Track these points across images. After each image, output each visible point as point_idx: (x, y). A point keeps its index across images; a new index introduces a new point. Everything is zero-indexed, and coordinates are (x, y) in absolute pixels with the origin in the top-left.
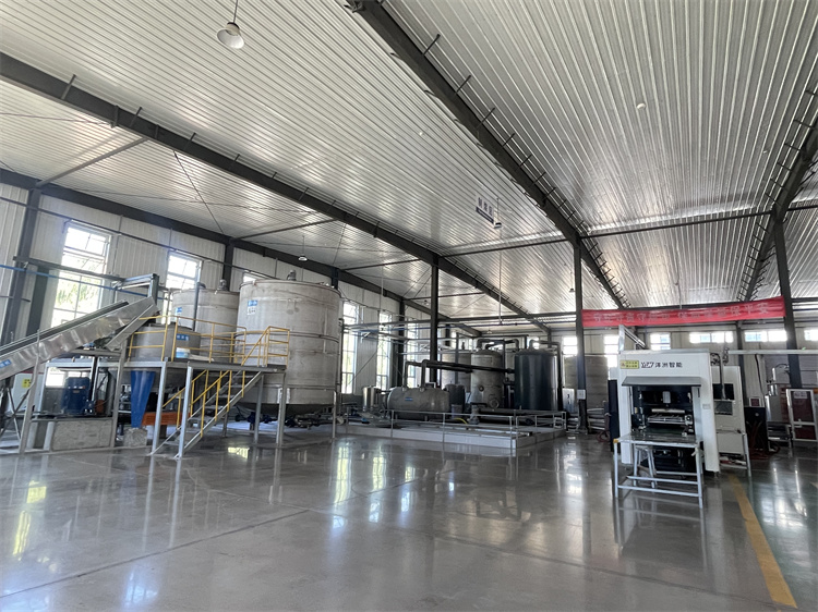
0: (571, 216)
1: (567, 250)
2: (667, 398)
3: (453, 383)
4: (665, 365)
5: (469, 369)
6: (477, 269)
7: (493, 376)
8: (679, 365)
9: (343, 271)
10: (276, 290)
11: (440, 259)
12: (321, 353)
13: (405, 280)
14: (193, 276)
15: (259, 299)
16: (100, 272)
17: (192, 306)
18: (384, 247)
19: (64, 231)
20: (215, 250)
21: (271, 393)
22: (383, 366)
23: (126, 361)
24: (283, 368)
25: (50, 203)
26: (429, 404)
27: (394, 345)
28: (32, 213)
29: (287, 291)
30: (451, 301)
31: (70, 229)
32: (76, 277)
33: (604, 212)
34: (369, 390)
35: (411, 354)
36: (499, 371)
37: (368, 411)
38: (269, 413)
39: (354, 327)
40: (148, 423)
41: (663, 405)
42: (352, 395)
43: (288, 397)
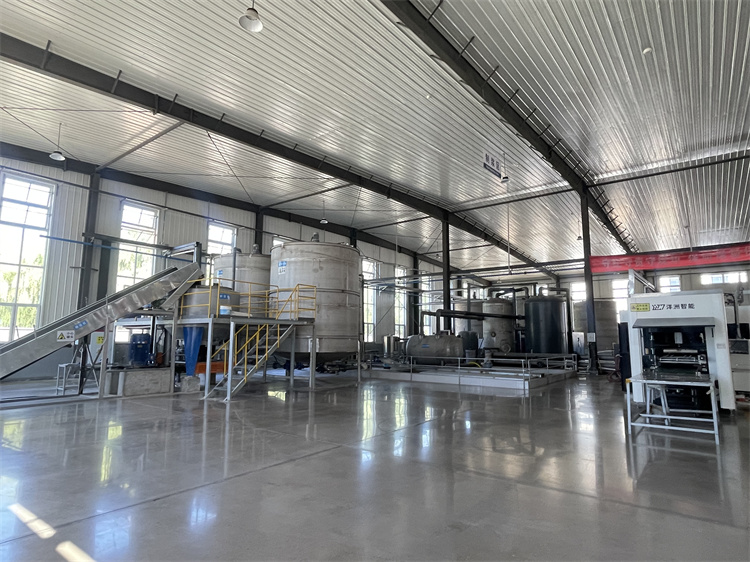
0: (577, 165)
1: (574, 200)
2: (679, 339)
3: (466, 330)
4: (677, 306)
5: (481, 317)
6: (485, 222)
7: (505, 322)
8: (691, 306)
9: (361, 231)
10: (302, 251)
11: (449, 215)
12: (345, 306)
13: (417, 236)
14: (230, 242)
15: (288, 260)
16: (152, 243)
17: (232, 269)
18: (397, 206)
19: (121, 209)
20: (248, 218)
21: (303, 342)
22: (401, 317)
23: (178, 318)
24: (312, 320)
25: (108, 185)
26: (445, 349)
27: (409, 297)
28: (95, 193)
29: (312, 252)
30: (461, 254)
31: (125, 207)
32: (132, 248)
33: (610, 159)
34: (389, 339)
35: (426, 304)
36: (510, 317)
37: (389, 357)
38: (302, 360)
39: (373, 281)
40: (200, 372)
41: (676, 346)
42: (373, 343)
43: (318, 346)
